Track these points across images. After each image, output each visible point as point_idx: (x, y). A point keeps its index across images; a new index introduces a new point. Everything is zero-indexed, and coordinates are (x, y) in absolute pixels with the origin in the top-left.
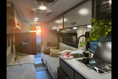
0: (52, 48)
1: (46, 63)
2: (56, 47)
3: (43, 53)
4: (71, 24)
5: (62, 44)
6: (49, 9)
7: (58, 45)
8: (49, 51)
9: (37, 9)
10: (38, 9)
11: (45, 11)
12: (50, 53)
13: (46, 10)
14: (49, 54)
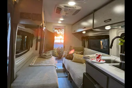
0: (76, 53)
1: (69, 68)
2: (80, 52)
3: (65, 58)
4: (105, 21)
5: (88, 49)
6: (79, 5)
7: (83, 50)
8: (72, 56)
9: (65, 5)
10: (67, 5)
11: (74, 8)
12: (73, 58)
13: (75, 6)
14: (72, 60)
